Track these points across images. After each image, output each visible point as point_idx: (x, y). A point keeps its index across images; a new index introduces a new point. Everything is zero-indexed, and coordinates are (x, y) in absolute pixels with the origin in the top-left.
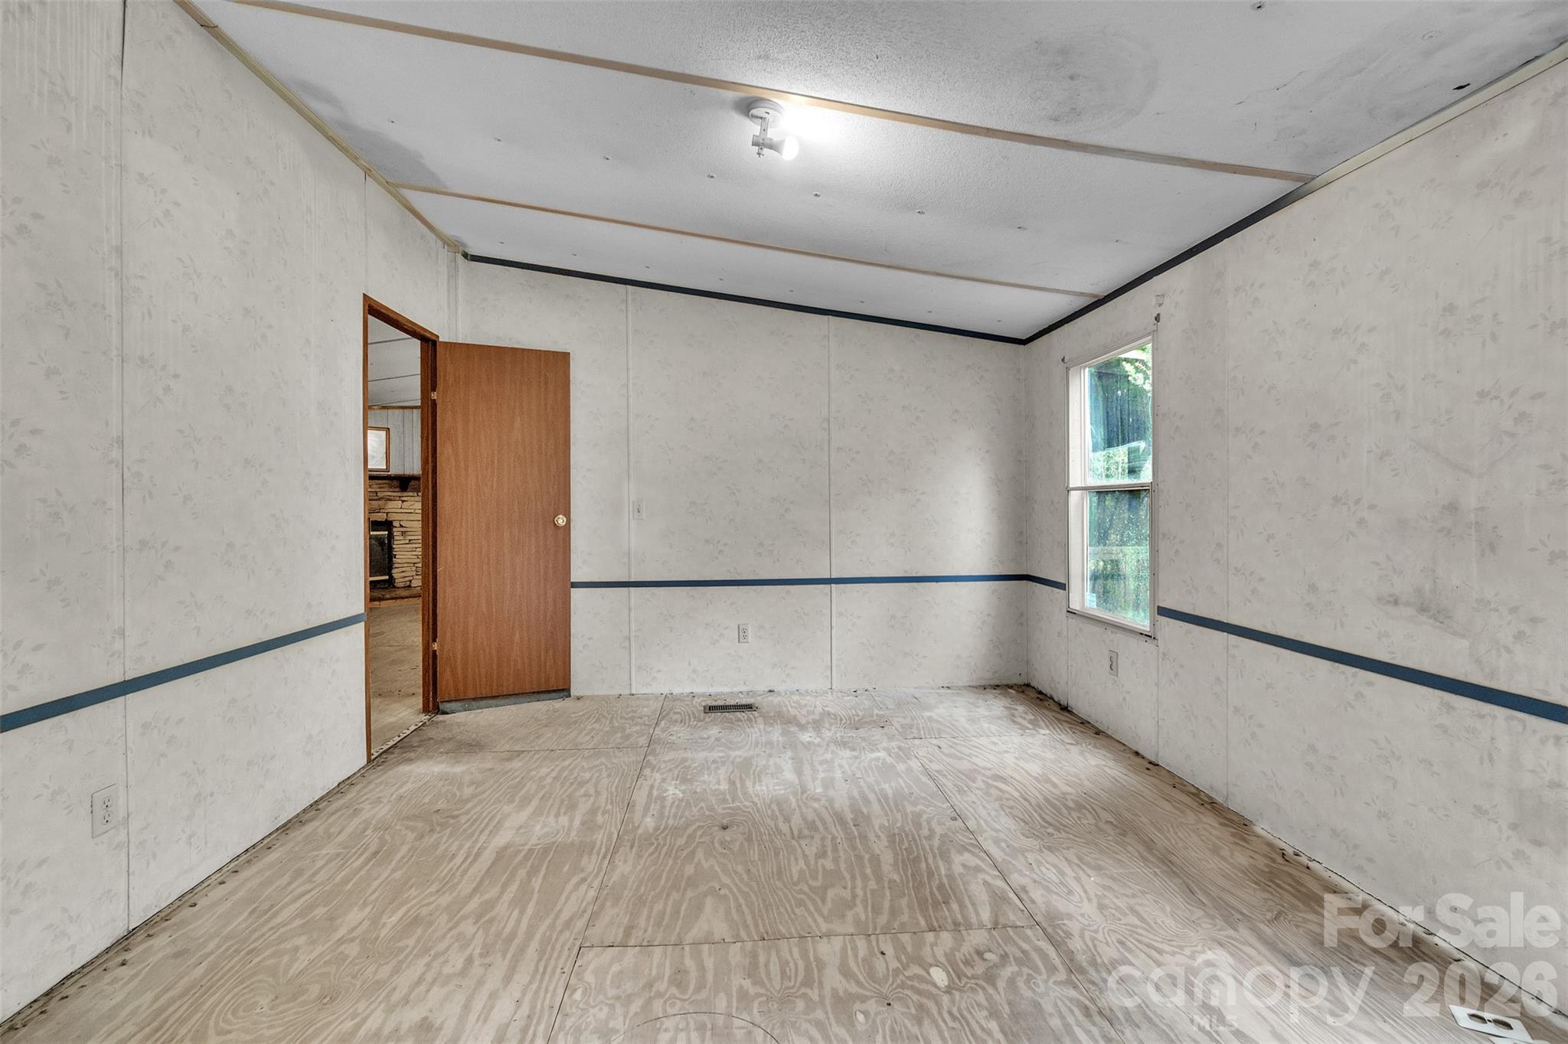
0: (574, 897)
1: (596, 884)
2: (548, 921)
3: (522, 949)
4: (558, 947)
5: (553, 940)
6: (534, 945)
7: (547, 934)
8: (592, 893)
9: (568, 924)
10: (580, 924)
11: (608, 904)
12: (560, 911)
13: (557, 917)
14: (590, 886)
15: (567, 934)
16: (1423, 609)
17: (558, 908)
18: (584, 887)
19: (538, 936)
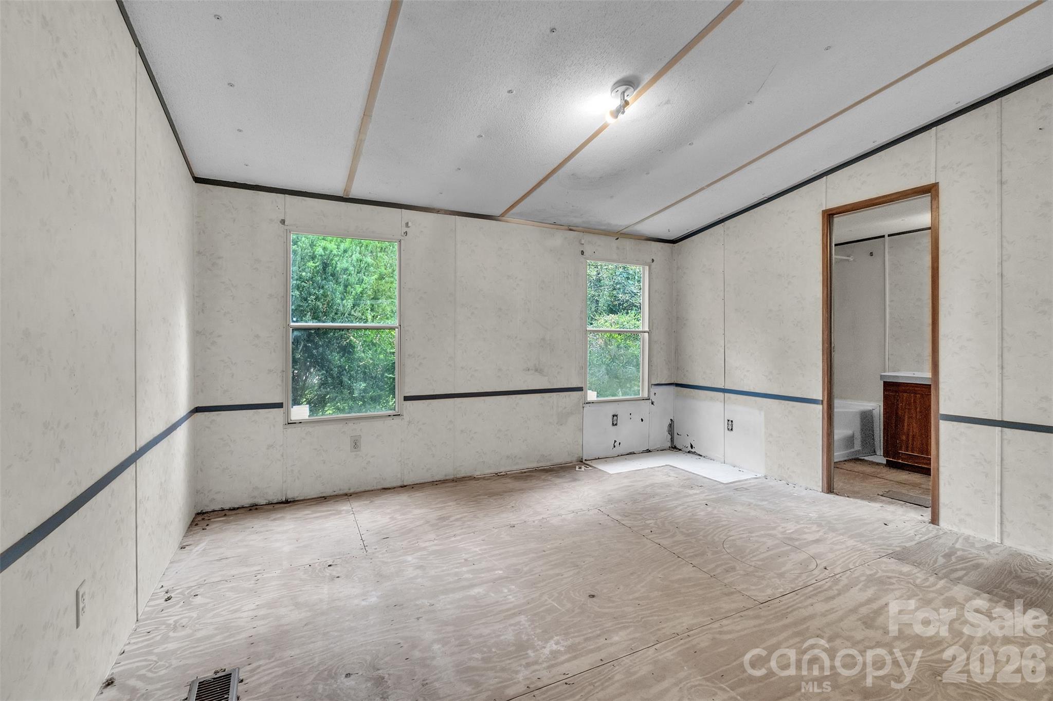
0: (739, 628)
1: (716, 625)
2: (766, 627)
3: (795, 624)
4: (773, 612)
5: (773, 616)
6: (786, 621)
7: (774, 621)
8: (725, 622)
9: (757, 617)
10: (750, 613)
11: (723, 611)
12: (755, 626)
13: (760, 625)
14: (721, 626)
15: (762, 614)
16: (536, 370)
17: (755, 629)
18: (725, 629)
19: (781, 623)
